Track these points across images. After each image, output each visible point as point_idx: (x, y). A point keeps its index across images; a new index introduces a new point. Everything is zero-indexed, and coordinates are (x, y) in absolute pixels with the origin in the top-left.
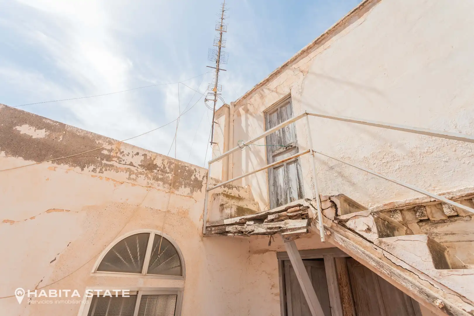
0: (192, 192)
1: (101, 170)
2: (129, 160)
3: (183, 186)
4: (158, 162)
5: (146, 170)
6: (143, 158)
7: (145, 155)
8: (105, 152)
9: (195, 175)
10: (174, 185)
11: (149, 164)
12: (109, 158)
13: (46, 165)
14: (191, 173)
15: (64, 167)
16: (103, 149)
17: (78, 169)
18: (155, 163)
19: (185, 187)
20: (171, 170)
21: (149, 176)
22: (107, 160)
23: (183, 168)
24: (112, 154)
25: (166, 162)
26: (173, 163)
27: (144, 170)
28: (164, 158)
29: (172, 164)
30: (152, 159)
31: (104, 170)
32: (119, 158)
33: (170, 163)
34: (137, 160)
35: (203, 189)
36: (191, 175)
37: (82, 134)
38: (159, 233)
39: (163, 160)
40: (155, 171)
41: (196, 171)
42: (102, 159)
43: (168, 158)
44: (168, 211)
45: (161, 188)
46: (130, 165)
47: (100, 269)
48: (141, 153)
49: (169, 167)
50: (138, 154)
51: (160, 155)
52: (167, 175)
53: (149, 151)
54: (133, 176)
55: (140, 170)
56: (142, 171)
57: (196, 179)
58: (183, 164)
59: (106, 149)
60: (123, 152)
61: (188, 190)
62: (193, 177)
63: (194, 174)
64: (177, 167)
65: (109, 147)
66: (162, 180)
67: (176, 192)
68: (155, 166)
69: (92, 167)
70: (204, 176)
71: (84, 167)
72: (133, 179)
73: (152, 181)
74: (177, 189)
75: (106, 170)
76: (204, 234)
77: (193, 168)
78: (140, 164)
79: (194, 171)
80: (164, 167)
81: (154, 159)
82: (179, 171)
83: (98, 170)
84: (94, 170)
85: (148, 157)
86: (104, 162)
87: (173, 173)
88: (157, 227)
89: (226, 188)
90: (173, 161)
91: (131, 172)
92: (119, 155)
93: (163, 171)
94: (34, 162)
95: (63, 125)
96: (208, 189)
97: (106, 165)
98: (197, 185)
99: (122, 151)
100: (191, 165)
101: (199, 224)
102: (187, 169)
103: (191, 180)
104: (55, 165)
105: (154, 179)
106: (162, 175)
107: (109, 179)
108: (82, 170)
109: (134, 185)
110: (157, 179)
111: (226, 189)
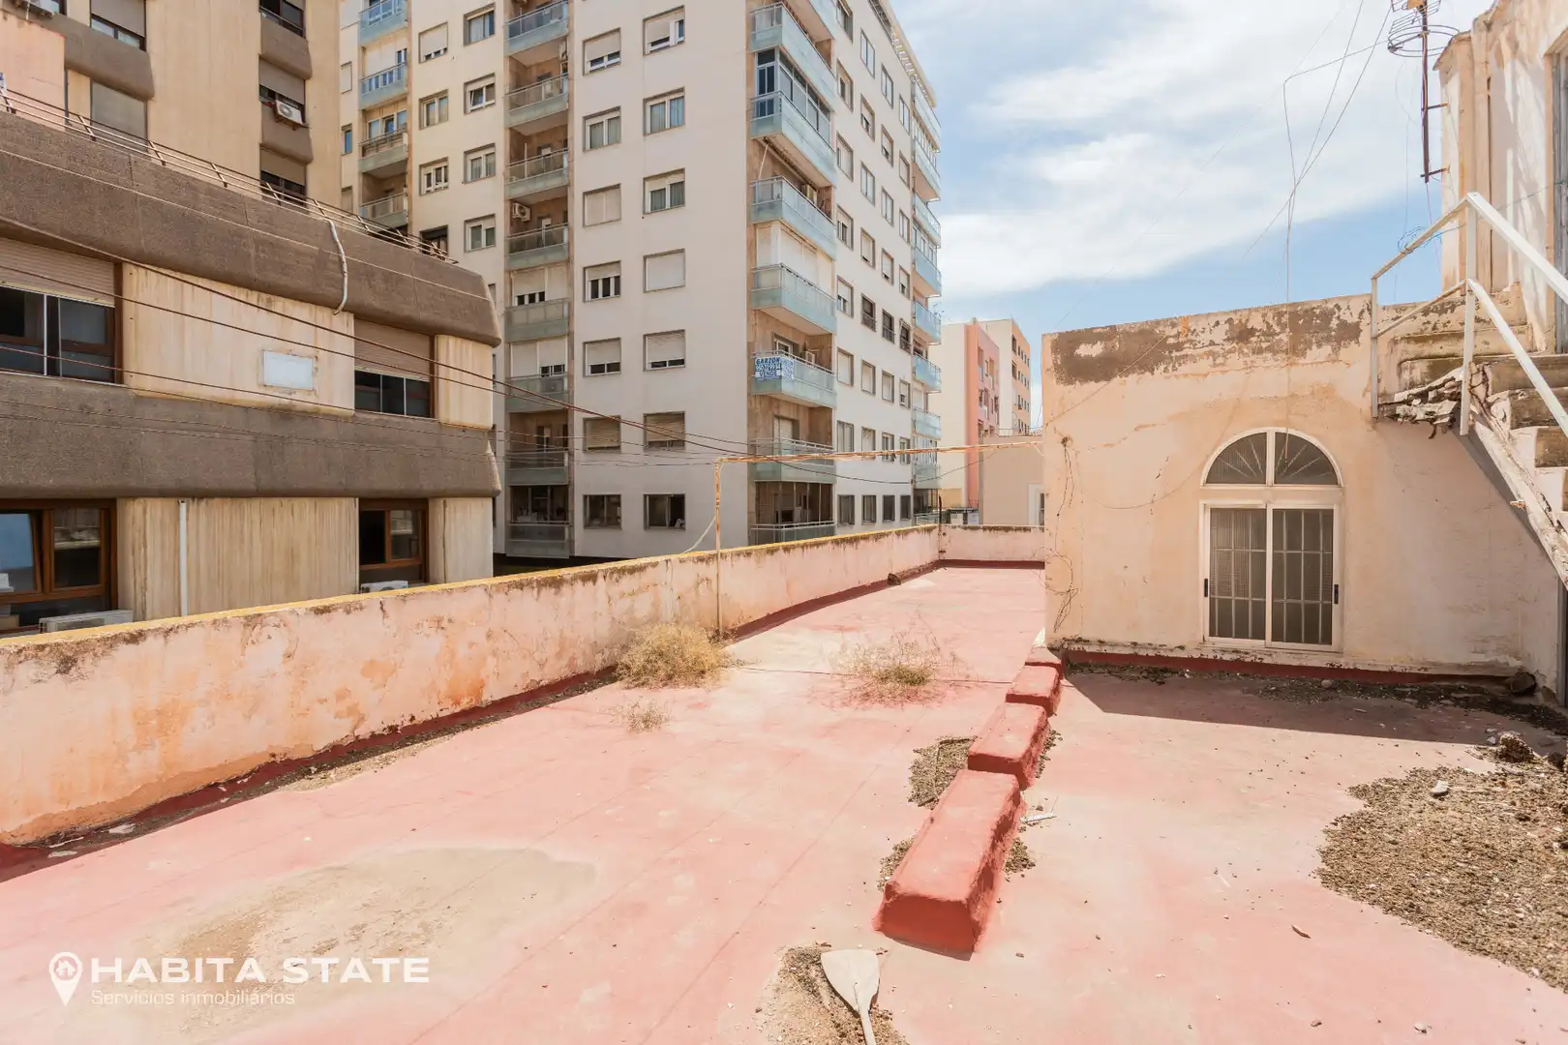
0: (1336, 351)
1: (1174, 366)
2: (1205, 338)
3: (1314, 347)
4: (1256, 322)
5: (1237, 343)
6: (1227, 326)
7: (1230, 321)
8: (1171, 341)
9: (1338, 317)
10: (1296, 350)
11: (1241, 332)
12: (1179, 347)
13: (1117, 380)
14: (1327, 316)
15: (1133, 378)
16: (1167, 337)
17: (1147, 373)
18: (1250, 327)
19: (1319, 346)
20: (1283, 327)
21: (1245, 350)
22: (1177, 351)
23: (1309, 313)
24: (1181, 340)
25: (1270, 314)
26: (1286, 313)
27: (1234, 344)
28: (1264, 312)
29: (1282, 316)
30: (1243, 321)
31: (1177, 366)
32: (1191, 341)
33: (1280, 315)
34: (1220, 334)
35: (1365, 337)
36: (1331, 320)
37: (1137, 329)
38: (1282, 430)
39: (1264, 316)
40: (1254, 339)
41: (1339, 309)
42: (1170, 352)
43: (1271, 308)
44: (1293, 396)
45: (1271, 362)
46: (1210, 345)
47: (1208, 481)
48: (1223, 319)
49: (1279, 323)
50: (1217, 323)
51: (1257, 310)
52: (1277, 338)
53: (1235, 312)
54: (1220, 360)
55: (1228, 346)
56: (1230, 347)
57: (1343, 324)
58: (1306, 307)
59: (1171, 337)
60: (1195, 330)
61: (1327, 349)
62: (1334, 323)
63: (1337, 315)
64: (1294, 316)
65: (1174, 332)
66: (1268, 349)
67: (1302, 361)
68: (1252, 332)
69: (1162, 367)
70: (1363, 311)
71: (1153, 370)
72: (1221, 364)
73: (1254, 357)
74: (1304, 354)
75: (1180, 365)
76: (1377, 418)
77: (1331, 306)
78: (1226, 337)
79: (1336, 310)
80: (1269, 326)
81: (1247, 320)
82: (1301, 322)
83: (1170, 368)
84: (1166, 370)
85: (1236, 322)
86: (1175, 354)
87: (1288, 330)
88: (1277, 424)
89: (1431, 314)
90: (1284, 310)
91: (1214, 355)
92: (1190, 337)
93: (1269, 333)
94: (1104, 383)
95: (1113, 328)
96: (1375, 333)
97: (1178, 358)
98: (1350, 332)
99: (1192, 329)
100: (1326, 301)
101: (1365, 404)
102: (1318, 311)
103: (1331, 330)
104: (1124, 378)
105: (1253, 353)
106: (1268, 341)
107: (1187, 375)
108: (1153, 374)
109: (1224, 372)
110: (1259, 351)
111: (1433, 317)
